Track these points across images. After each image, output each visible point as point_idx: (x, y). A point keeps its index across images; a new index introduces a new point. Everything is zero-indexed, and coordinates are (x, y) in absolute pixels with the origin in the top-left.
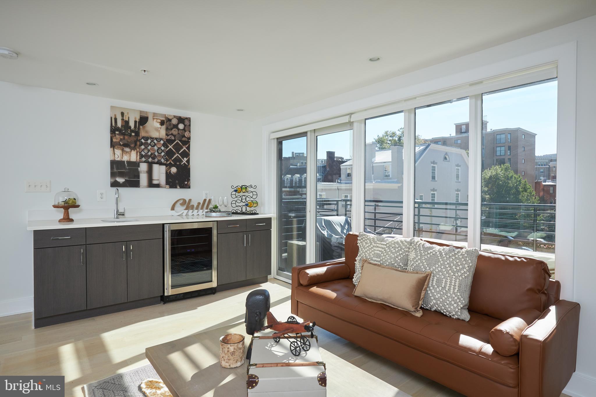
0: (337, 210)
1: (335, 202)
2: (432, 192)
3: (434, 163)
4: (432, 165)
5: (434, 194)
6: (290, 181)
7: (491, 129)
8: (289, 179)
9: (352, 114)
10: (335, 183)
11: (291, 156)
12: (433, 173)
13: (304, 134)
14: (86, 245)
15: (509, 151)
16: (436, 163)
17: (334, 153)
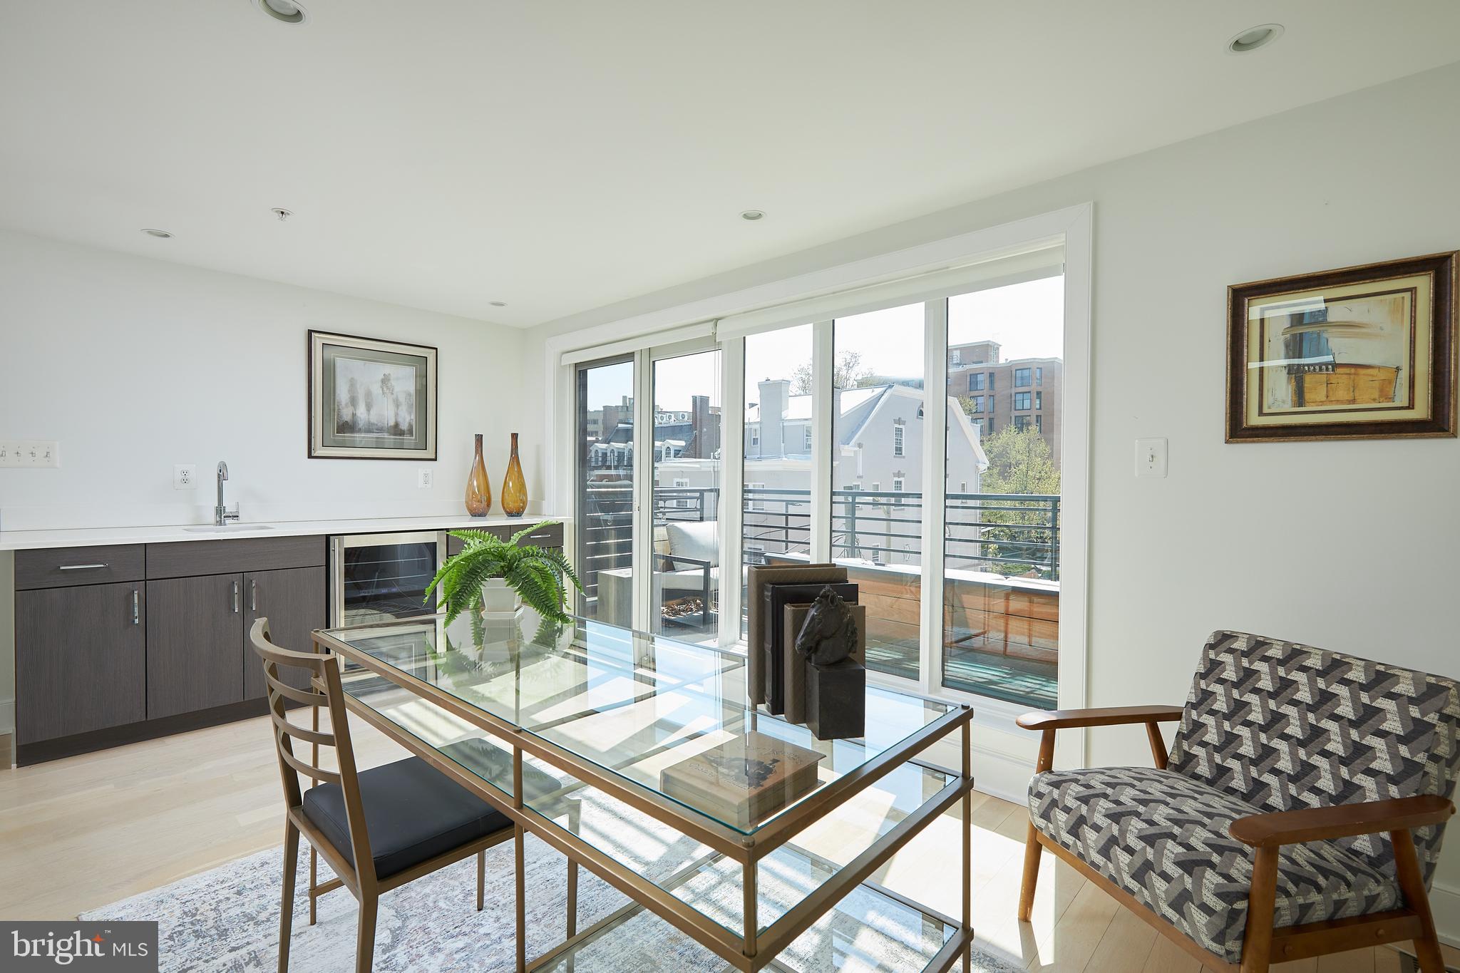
0: (702, 509)
1: (697, 495)
2: (896, 479)
3: (899, 421)
4: (897, 426)
5: (901, 482)
6: (618, 454)
7: (1007, 360)
8: (615, 450)
9: (718, 319)
10: (709, 460)
11: (621, 404)
12: (899, 442)
13: (628, 357)
14: (146, 580)
15: (1038, 402)
16: (904, 423)
17: (708, 400)
